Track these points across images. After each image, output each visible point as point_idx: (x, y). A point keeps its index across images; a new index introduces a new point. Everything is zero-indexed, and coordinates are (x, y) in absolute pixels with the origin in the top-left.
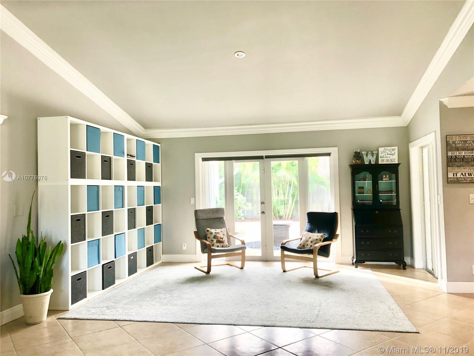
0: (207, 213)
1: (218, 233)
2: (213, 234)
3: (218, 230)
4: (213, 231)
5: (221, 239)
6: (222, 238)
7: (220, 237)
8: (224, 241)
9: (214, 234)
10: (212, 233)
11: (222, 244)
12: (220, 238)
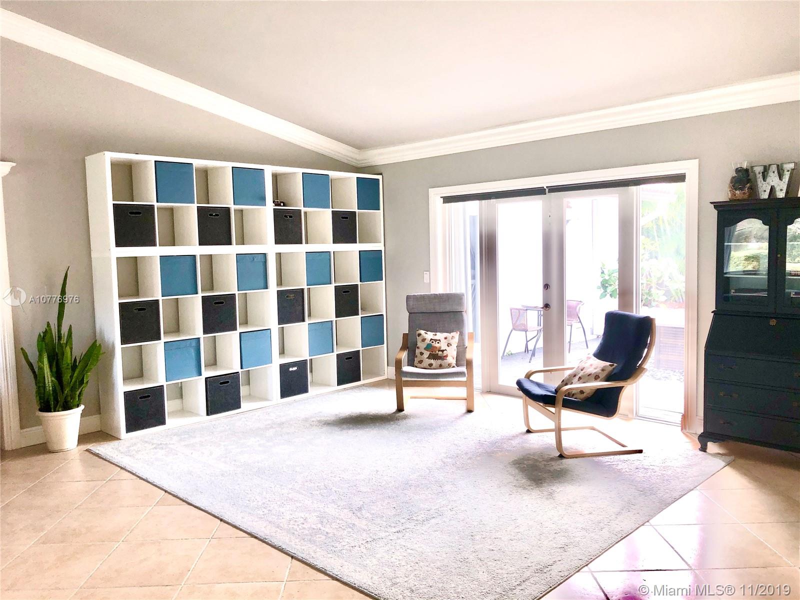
0: (427, 302)
1: (436, 340)
2: (426, 341)
3: (440, 336)
4: (429, 336)
5: (440, 353)
6: (443, 351)
7: (440, 347)
8: (445, 356)
9: (428, 341)
10: (424, 340)
11: (439, 362)
12: (439, 351)
